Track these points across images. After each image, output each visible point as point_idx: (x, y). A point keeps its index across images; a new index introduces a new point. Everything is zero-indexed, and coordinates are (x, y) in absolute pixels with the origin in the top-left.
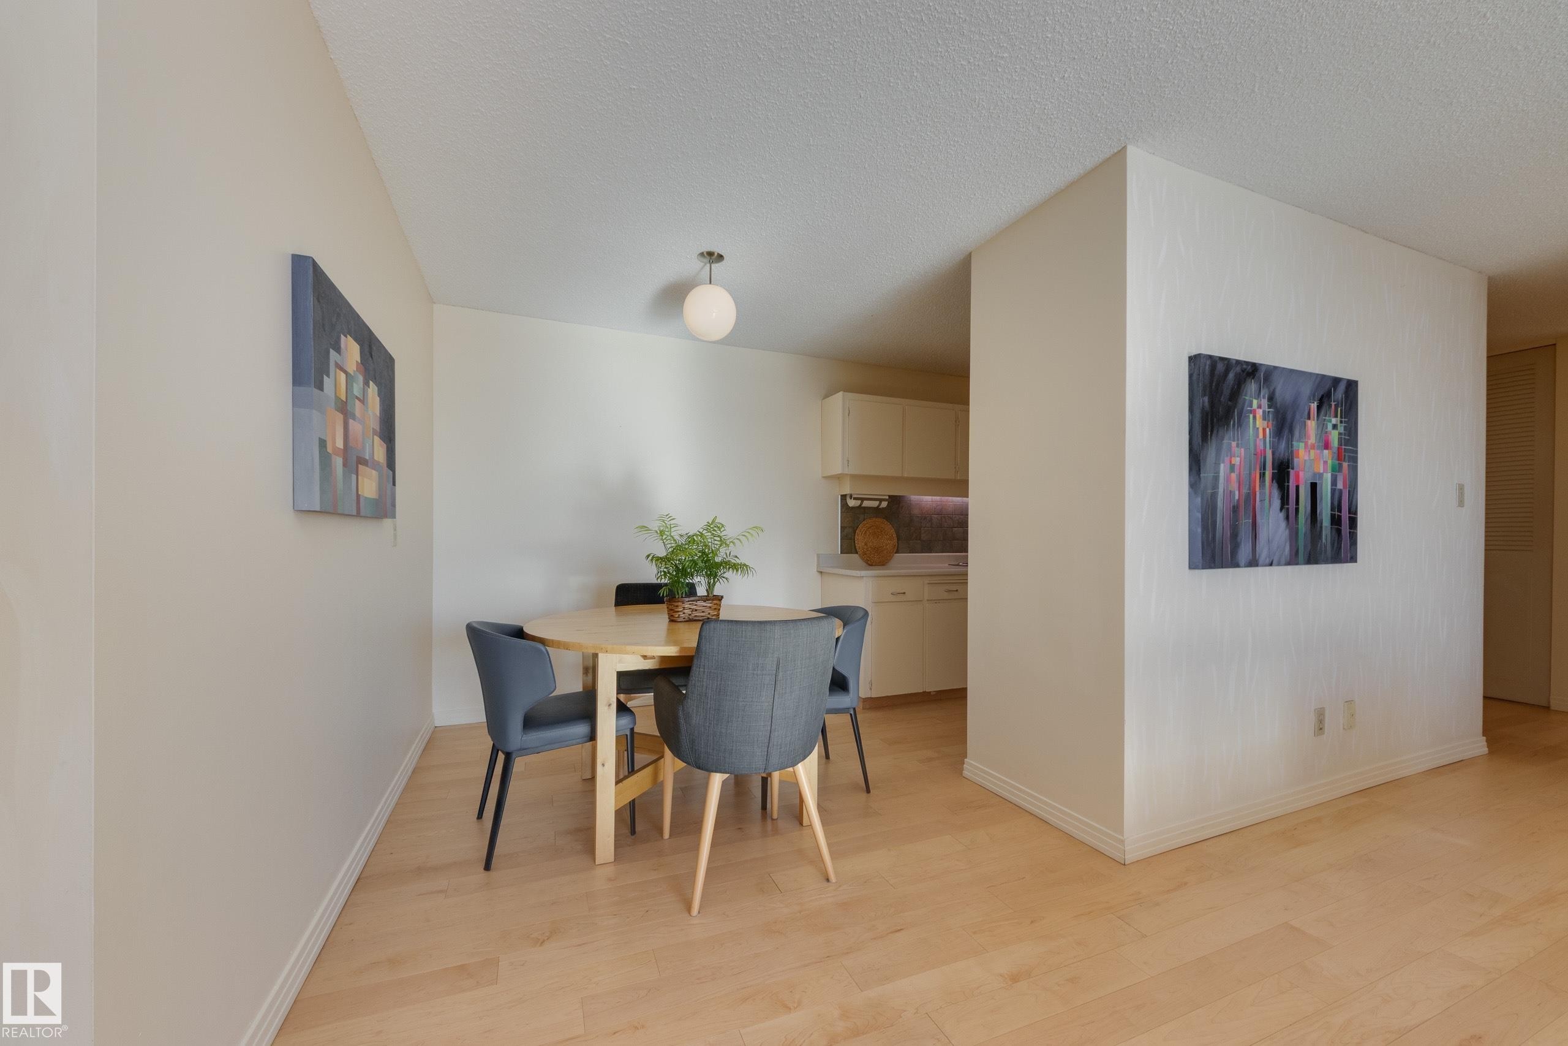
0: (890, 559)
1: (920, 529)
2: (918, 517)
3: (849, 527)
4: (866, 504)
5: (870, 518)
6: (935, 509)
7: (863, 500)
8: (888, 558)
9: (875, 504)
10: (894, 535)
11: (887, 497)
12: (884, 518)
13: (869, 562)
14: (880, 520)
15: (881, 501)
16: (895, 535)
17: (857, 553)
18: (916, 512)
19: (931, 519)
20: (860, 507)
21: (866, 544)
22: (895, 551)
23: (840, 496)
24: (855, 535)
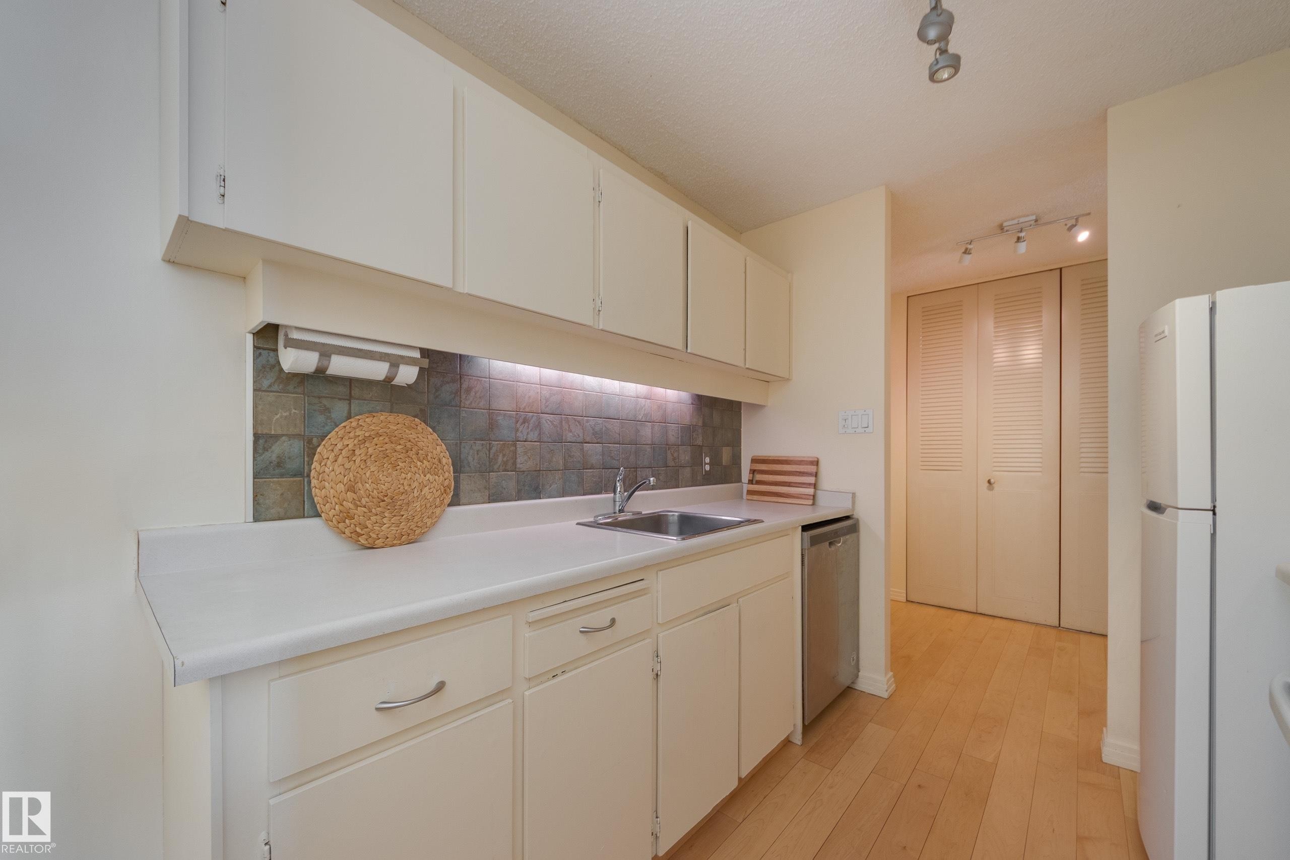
0: (434, 524)
1: (515, 445)
2: (510, 416)
3: (291, 437)
4: (340, 366)
5: (370, 412)
6: (547, 400)
7: (326, 352)
8: (429, 522)
9: (377, 370)
10: (444, 461)
11: (417, 355)
12: (415, 416)
13: (362, 540)
14: (401, 418)
15: (395, 362)
16: (447, 461)
17: (318, 515)
18: (503, 403)
19: (538, 425)
20: (320, 374)
21: (351, 489)
22: (448, 500)
23: (250, 338)
24: (310, 464)
